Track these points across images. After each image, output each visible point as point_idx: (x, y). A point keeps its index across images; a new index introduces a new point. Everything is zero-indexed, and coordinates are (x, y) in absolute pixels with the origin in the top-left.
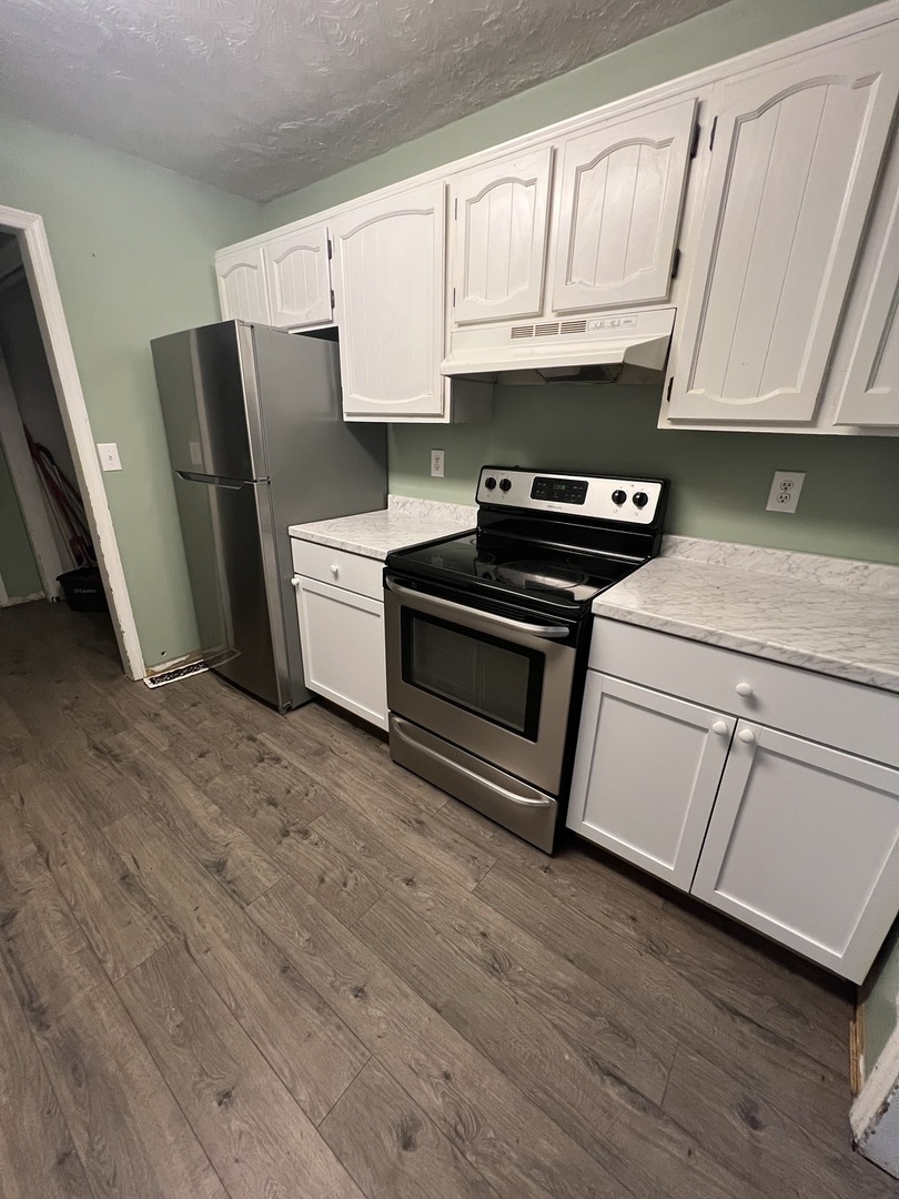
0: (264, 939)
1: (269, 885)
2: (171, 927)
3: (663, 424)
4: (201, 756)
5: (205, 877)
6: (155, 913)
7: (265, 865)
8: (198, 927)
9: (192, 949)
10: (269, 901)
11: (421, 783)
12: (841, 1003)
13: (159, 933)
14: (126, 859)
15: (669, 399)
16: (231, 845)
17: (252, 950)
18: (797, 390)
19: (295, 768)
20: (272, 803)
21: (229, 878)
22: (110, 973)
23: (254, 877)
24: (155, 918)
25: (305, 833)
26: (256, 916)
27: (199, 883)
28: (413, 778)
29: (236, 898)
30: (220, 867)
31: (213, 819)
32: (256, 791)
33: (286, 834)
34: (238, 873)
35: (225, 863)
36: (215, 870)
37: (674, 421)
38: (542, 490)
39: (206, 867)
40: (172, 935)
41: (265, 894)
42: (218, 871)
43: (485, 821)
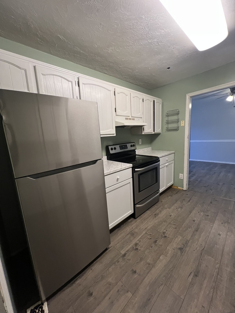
0: (193, 235)
1: (181, 237)
2: (201, 255)
3: (143, 134)
4: (135, 272)
5: (185, 251)
6: (200, 260)
7: (176, 239)
8: (198, 248)
9: (203, 248)
10: (185, 236)
11: (143, 214)
12: (171, 189)
13: (204, 257)
14: (190, 279)
15: (144, 130)
16: (173, 248)
17: (196, 237)
18: (152, 129)
19: (140, 239)
20: (156, 242)
21: (183, 246)
22: (219, 265)
23: (180, 240)
24: (202, 260)
25: (164, 233)
26: (189, 238)
27: (188, 252)
28: (142, 215)
29: (187, 243)
30: (181, 249)
31: (166, 256)
32: (152, 247)
33: (165, 237)
34: (181, 244)
35: (179, 248)
36: (182, 250)
37: (144, 133)
38: (121, 148)
39: (182, 252)
40: (203, 253)
41: (184, 237)
42: (182, 249)
43: (153, 207)
